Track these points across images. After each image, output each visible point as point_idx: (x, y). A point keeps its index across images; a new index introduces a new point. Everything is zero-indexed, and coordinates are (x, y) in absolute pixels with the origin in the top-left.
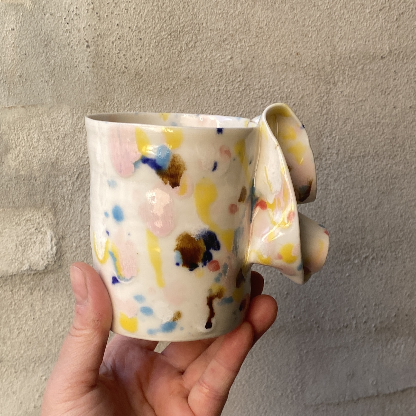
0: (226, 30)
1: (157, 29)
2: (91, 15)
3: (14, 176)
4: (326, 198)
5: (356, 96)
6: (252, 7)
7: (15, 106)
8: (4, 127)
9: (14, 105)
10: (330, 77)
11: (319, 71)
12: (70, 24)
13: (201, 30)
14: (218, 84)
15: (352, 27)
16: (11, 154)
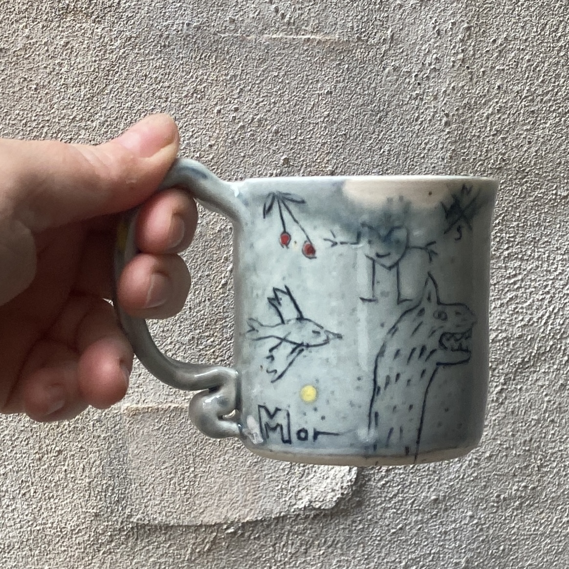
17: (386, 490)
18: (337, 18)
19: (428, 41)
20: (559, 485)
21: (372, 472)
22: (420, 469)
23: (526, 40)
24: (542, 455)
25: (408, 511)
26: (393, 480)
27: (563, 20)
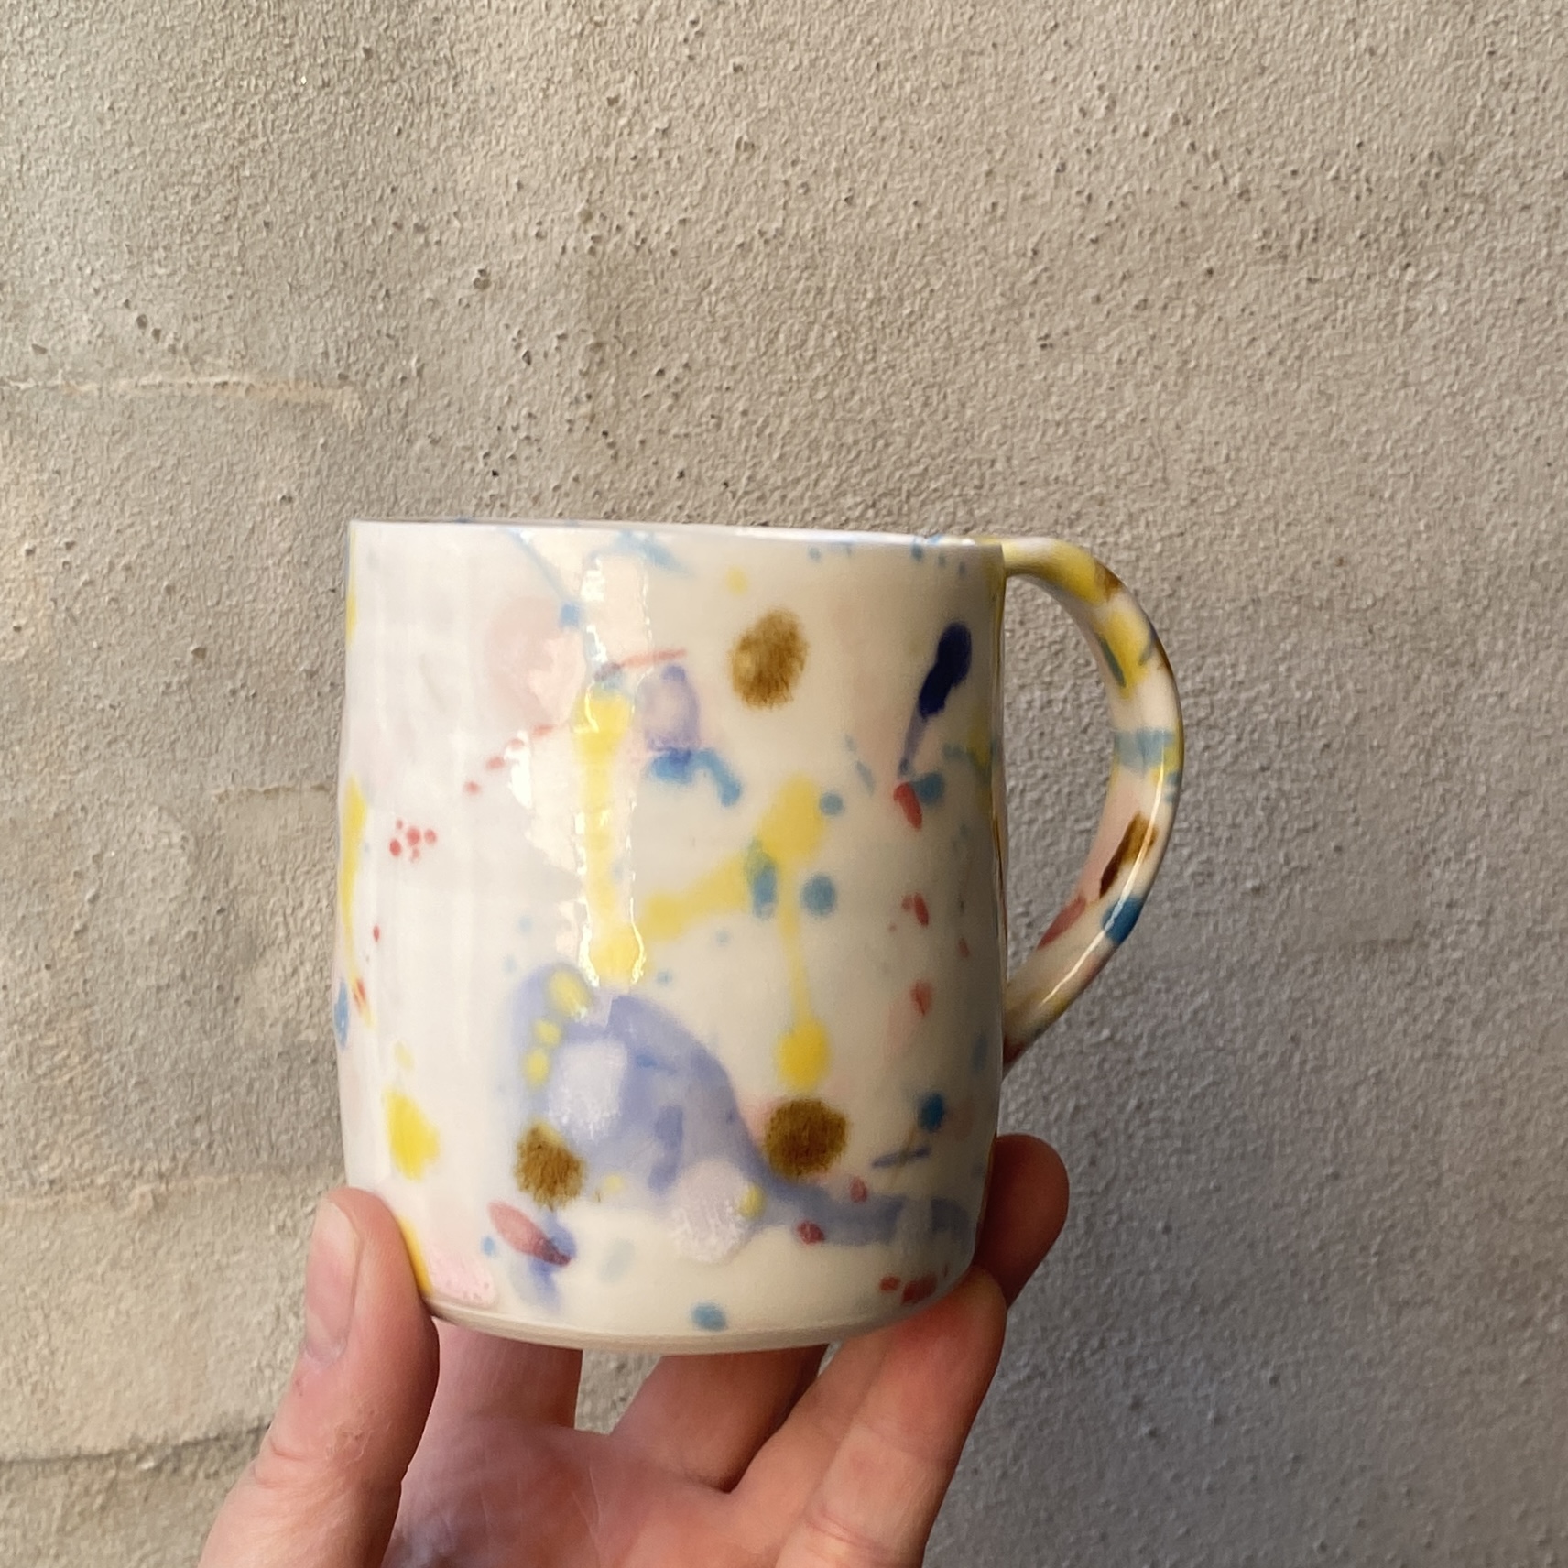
0: (1080, 481)
1: (827, 486)
2: (582, 440)
3: (277, 1048)
4: (1444, 1089)
5: (1555, 710)
6: (1175, 397)
7: (290, 785)
8: (244, 868)
9: (285, 782)
10: (1459, 641)
11: (1420, 622)
12: (504, 477)
13: (987, 486)
14: (1047, 679)
15: (1541, 457)
16: (266, 965)
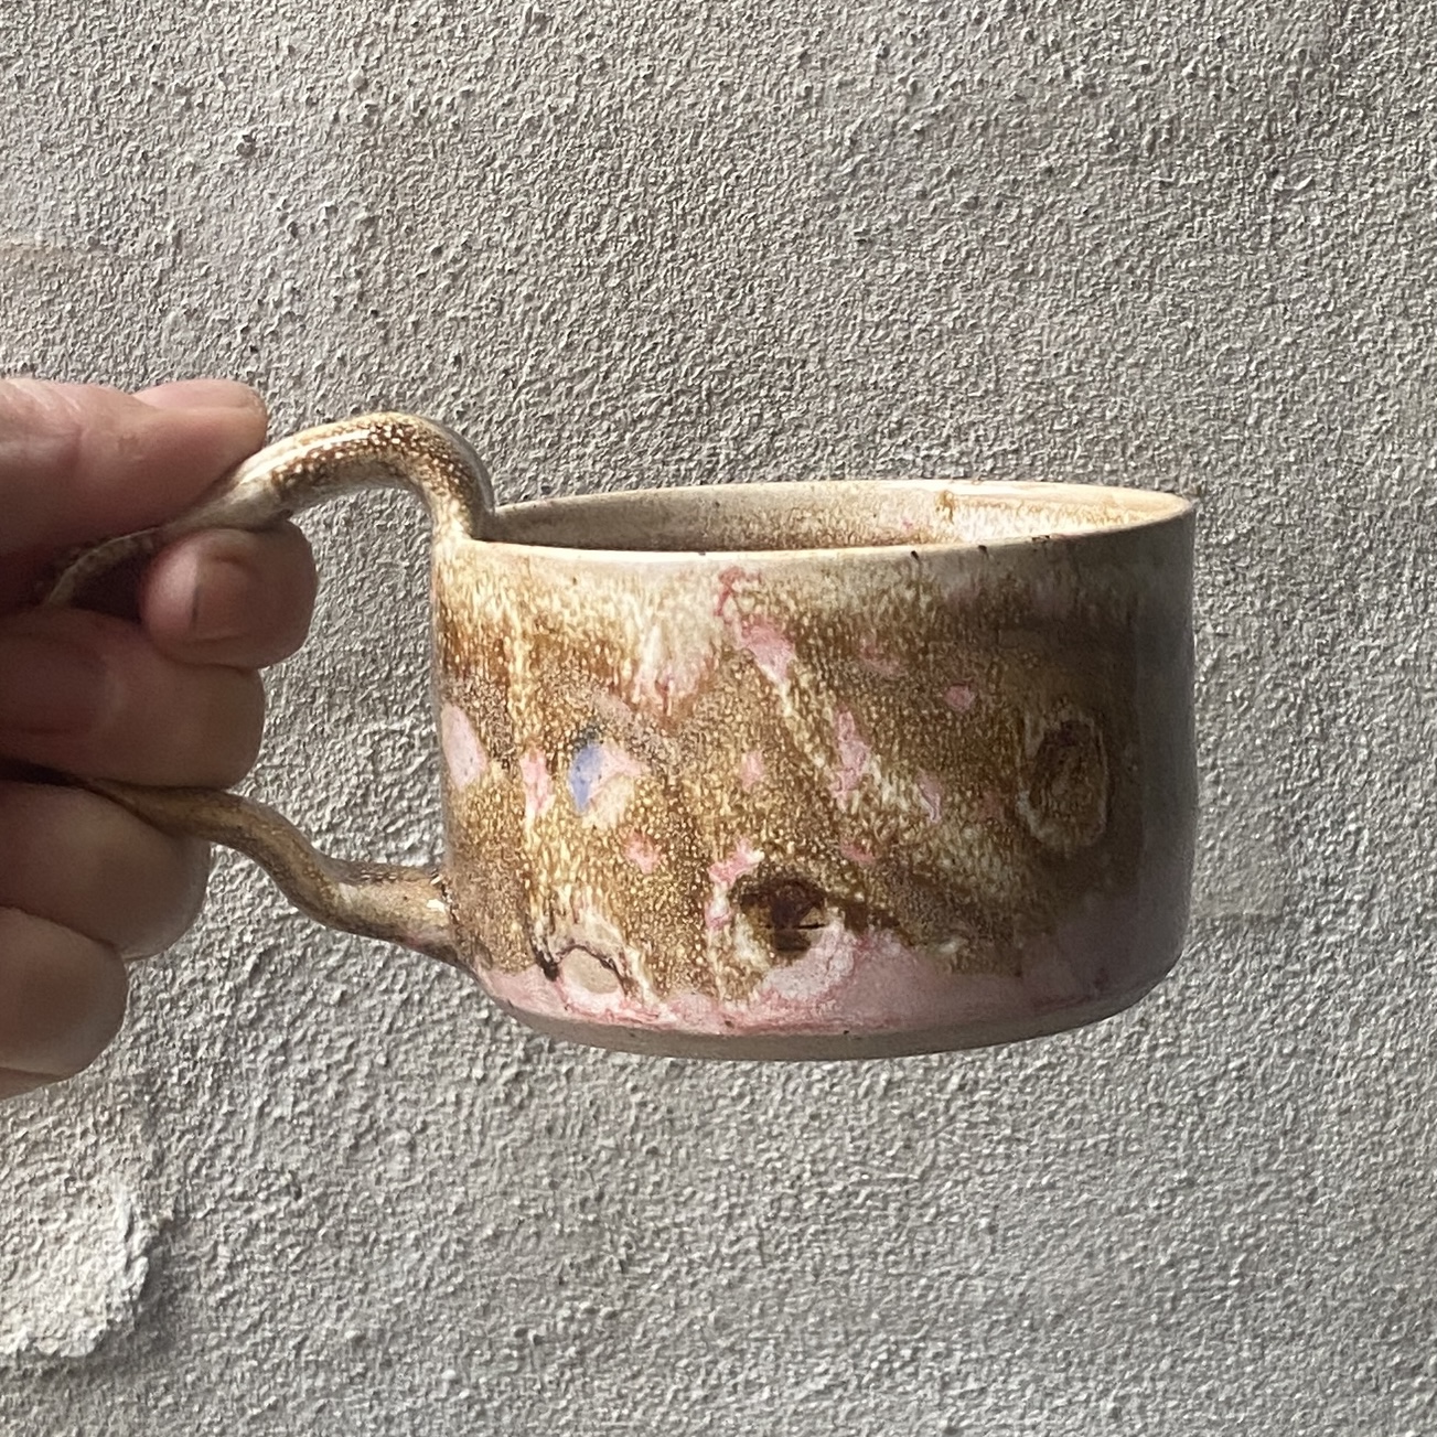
17: (230, 1312)
18: (36, 196)
19: (269, 250)
20: (677, 1306)
21: (193, 1268)
22: (315, 1265)
23: (518, 249)
24: (631, 1235)
25: (289, 1364)
26: (247, 1290)
27: (609, 205)
